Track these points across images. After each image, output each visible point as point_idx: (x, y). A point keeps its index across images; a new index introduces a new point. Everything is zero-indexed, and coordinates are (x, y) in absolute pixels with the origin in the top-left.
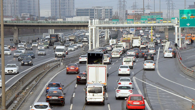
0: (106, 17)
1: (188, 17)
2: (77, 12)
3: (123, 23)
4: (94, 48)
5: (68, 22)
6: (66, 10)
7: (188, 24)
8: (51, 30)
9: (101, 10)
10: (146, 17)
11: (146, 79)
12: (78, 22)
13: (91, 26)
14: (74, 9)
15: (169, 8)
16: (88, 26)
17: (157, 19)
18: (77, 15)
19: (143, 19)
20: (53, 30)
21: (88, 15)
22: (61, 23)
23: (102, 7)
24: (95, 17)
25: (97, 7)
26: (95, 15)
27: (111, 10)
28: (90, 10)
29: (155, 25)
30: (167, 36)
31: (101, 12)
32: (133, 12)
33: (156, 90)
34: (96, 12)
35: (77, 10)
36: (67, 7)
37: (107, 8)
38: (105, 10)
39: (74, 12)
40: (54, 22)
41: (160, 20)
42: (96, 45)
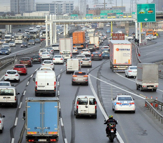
0: (67, 12)
1: (146, 12)
2: (37, 7)
3: (81, 18)
4: (51, 44)
5: (26, 17)
6: (26, 5)
7: (146, 18)
8: (8, 26)
9: (62, 4)
10: (106, 12)
11: (102, 76)
12: (36, 17)
13: (48, 21)
14: (34, 4)
15: (132, 2)
16: (45, 21)
17: (117, 14)
18: (37, 10)
19: (102, 14)
20: (10, 25)
21: (48, 10)
22: (18, 18)
23: (63, 2)
24: (55, 12)
25: (58, 2)
26: (55, 10)
27: (72, 4)
28: (51, 5)
29: (114, 20)
30: (127, 32)
31: (62, 7)
32: (94, 6)
33: (110, 87)
34: (56, 7)
35: (37, 5)
36: (27, 2)
37: (67, 2)
38: (66, 4)
39: (34, 7)
40: (11, 18)
41: (120, 14)
42: (54, 41)
